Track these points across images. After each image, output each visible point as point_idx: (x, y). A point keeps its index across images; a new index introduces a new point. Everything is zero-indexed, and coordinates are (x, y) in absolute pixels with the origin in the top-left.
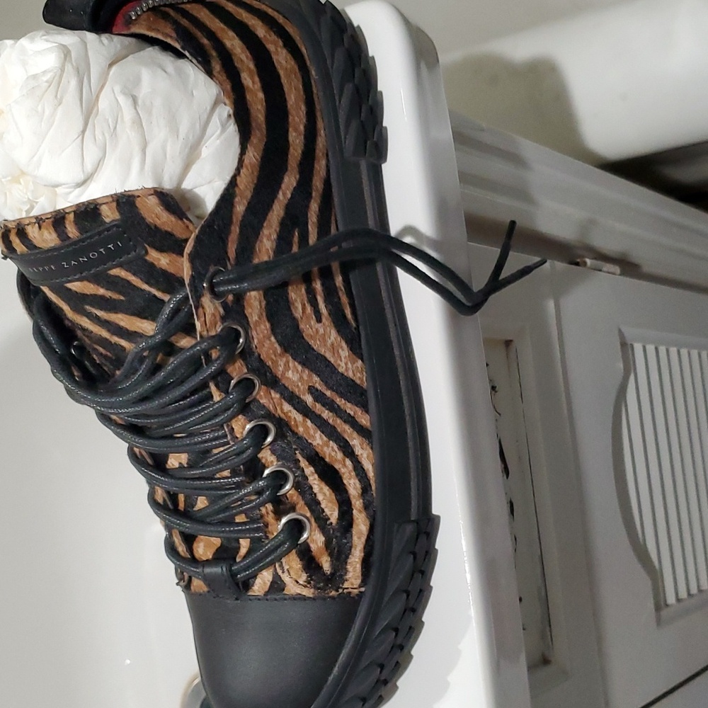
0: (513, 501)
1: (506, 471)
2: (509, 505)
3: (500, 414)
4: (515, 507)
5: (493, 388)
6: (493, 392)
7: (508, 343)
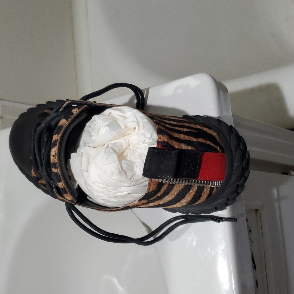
0: (258, 281)
1: (255, 267)
2: (256, 282)
3: (253, 242)
4: (258, 283)
5: (250, 231)
6: (250, 233)
7: (257, 210)
